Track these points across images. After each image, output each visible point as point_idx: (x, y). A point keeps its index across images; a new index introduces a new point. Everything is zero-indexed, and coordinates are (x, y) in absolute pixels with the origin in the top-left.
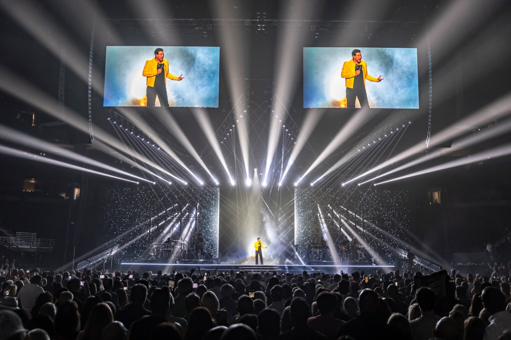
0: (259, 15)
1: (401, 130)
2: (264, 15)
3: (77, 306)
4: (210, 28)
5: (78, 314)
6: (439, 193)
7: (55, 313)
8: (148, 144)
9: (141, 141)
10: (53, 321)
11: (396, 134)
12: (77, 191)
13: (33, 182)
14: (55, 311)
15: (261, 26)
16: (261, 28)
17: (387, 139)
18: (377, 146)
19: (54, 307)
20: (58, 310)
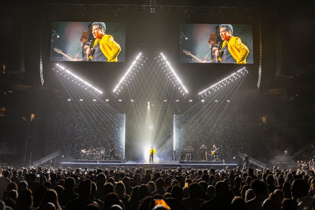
0: (151, 2)
1: (242, 77)
2: (155, 2)
3: (31, 192)
4: (119, 10)
5: (32, 197)
6: (265, 117)
7: (17, 197)
8: (79, 85)
9: (75, 83)
10: (15, 202)
11: (239, 79)
12: (33, 116)
13: (4, 109)
14: (17, 196)
15: (153, 10)
16: (153, 11)
17: (233, 83)
18: (226, 88)
19: (17, 193)
20: (19, 195)
